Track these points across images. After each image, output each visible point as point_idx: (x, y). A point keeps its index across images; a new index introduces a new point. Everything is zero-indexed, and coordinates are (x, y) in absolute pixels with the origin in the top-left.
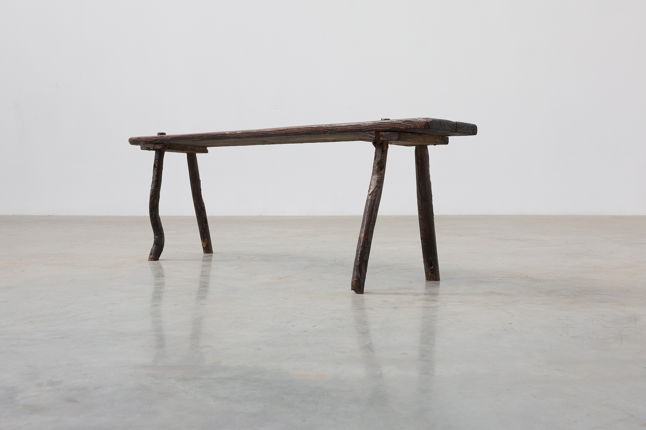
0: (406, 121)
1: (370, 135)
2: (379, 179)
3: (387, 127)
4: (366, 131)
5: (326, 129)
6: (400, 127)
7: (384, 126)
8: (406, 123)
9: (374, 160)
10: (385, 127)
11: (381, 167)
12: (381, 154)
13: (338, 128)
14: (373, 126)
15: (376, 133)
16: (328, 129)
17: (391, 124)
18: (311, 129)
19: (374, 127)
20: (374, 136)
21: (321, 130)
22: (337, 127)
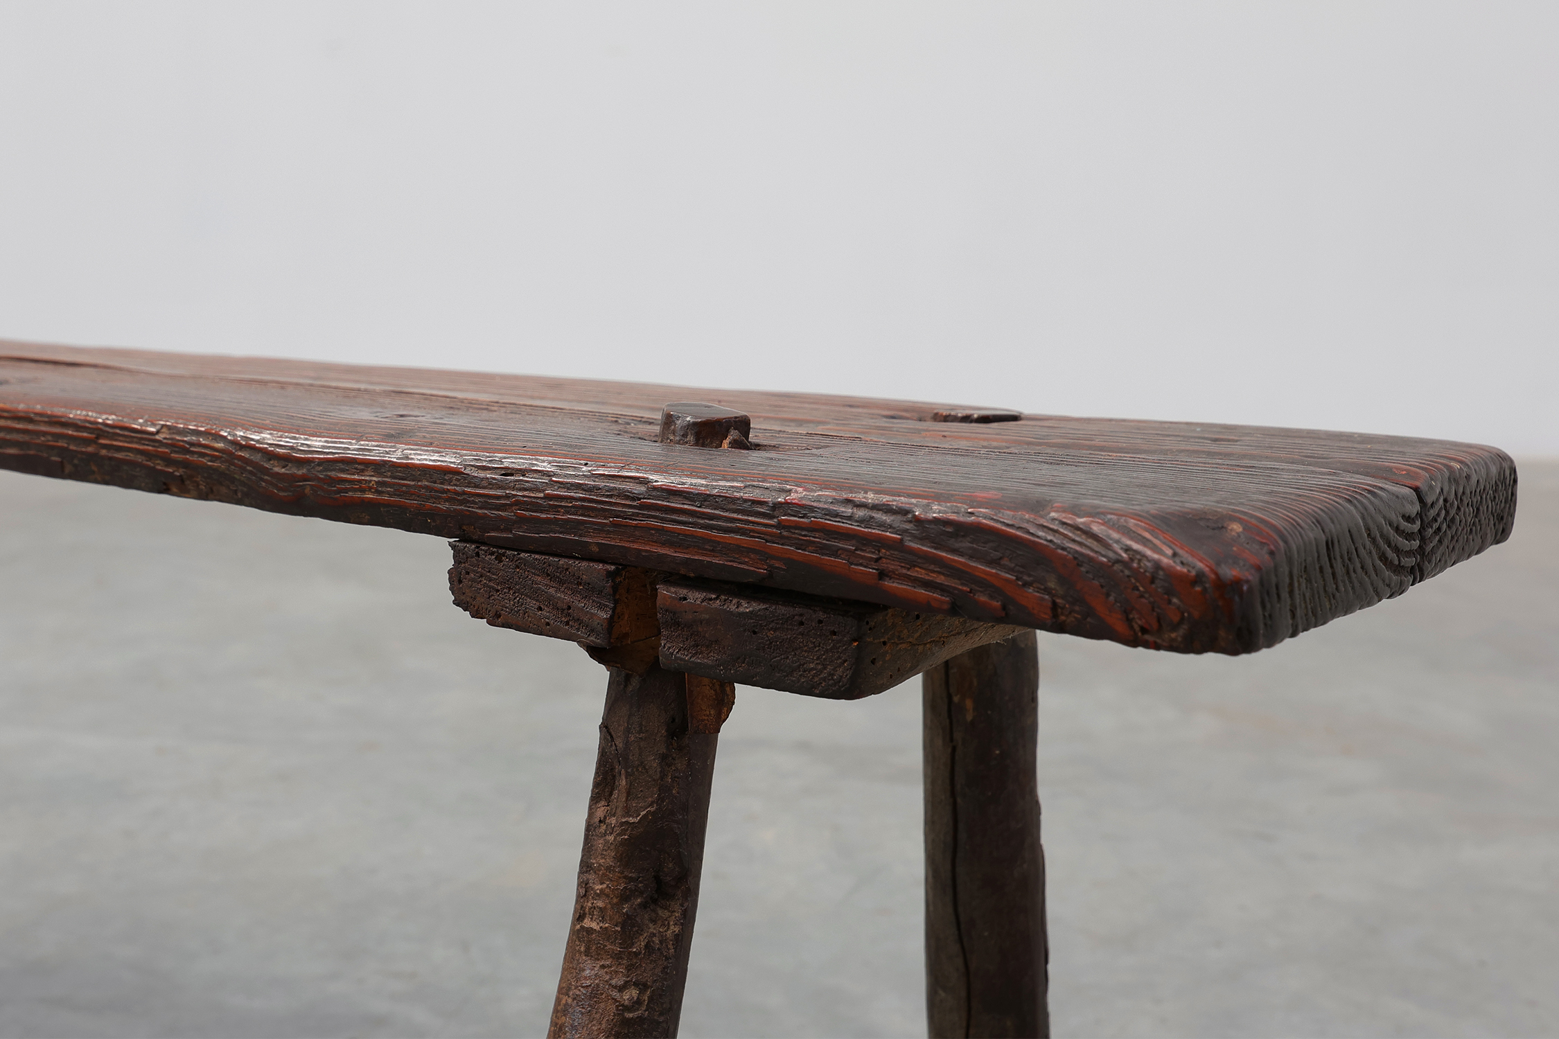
0: (959, 530)
1: (564, 597)
2: (638, 1002)
3: (739, 549)
4: (519, 546)
5: (169, 461)
6: (882, 574)
7: (705, 540)
8: (953, 543)
9: (595, 799)
10: (715, 547)
11: (657, 879)
12: (663, 757)
13: (266, 471)
14: (585, 511)
15: (615, 589)
16: (185, 464)
17: (780, 525)
18: (58, 436)
19: (600, 529)
20: (601, 607)
21: (131, 456)
22: (257, 458)
